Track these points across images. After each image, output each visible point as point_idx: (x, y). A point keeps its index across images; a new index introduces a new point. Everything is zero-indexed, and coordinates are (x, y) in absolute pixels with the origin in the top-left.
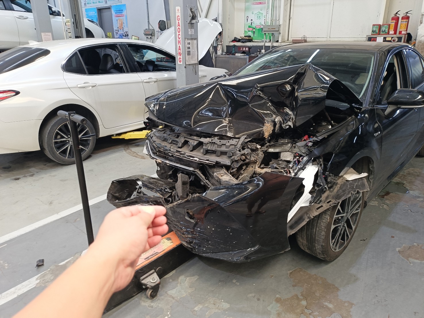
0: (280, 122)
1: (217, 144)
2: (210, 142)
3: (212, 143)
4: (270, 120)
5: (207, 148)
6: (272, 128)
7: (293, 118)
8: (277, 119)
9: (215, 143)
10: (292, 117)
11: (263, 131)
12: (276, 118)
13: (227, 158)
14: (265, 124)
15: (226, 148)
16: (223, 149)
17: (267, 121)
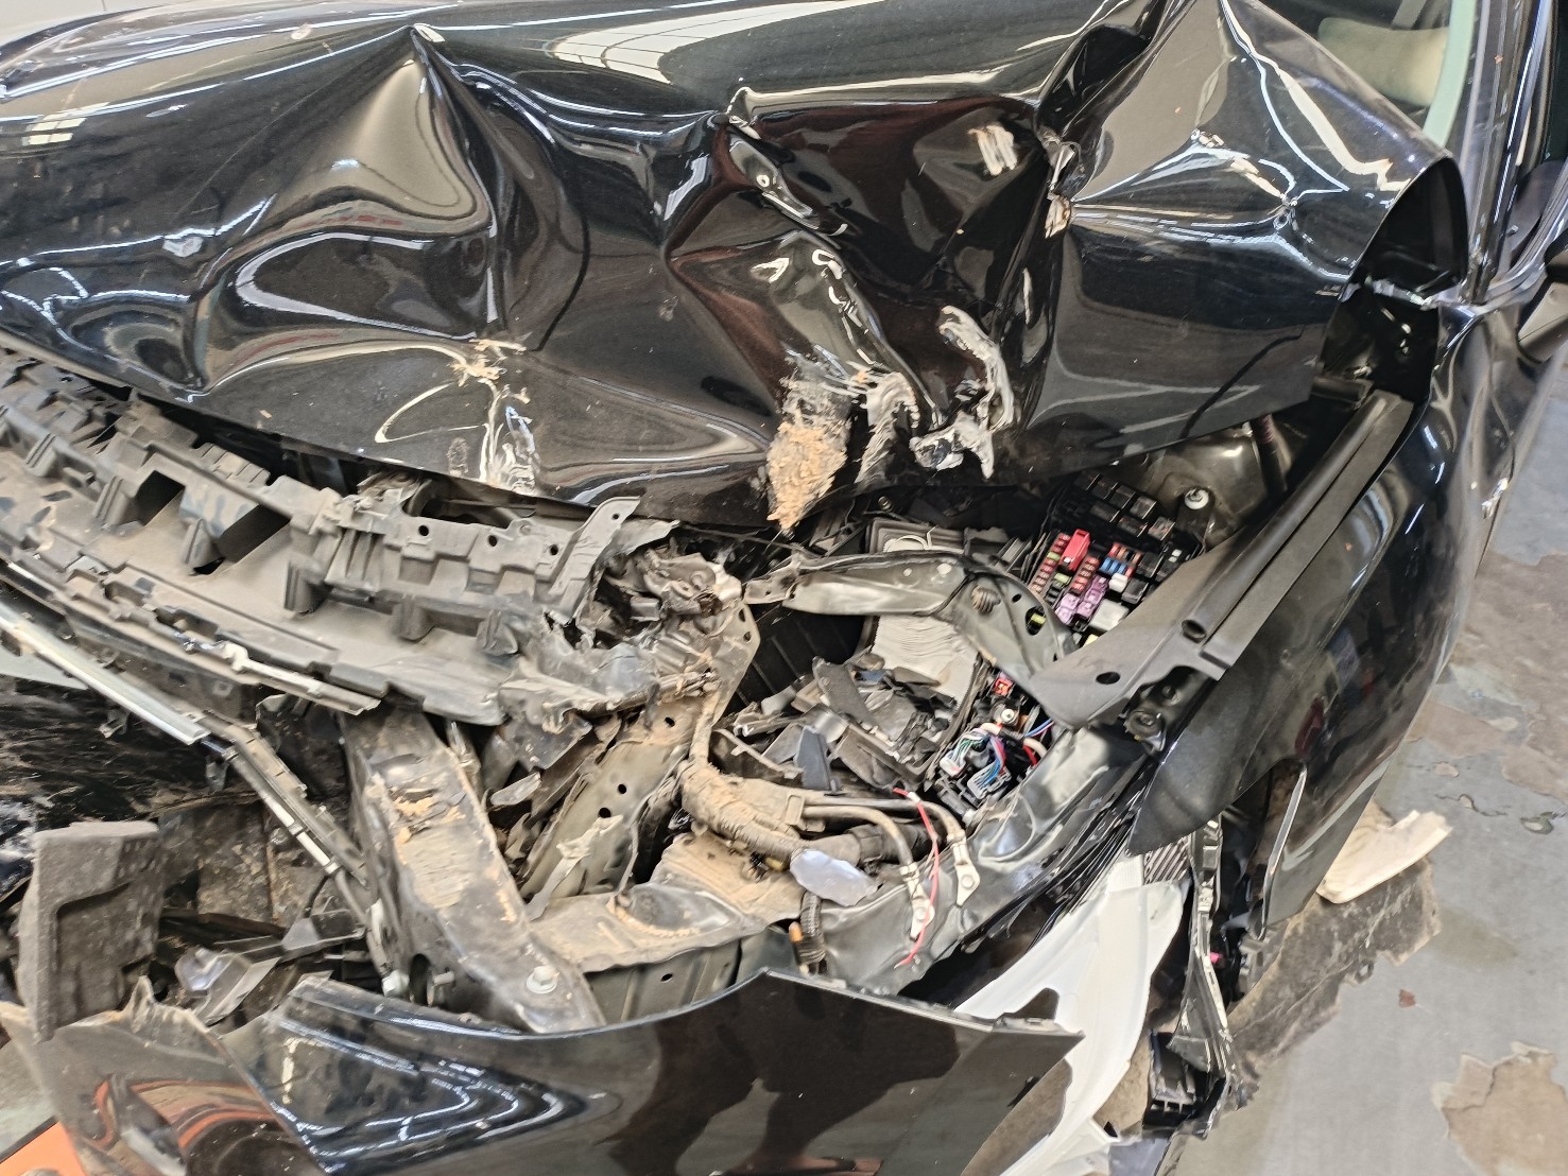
0: (902, 415)
1: (397, 549)
2: (344, 530)
3: (359, 534)
4: (826, 402)
5: (316, 568)
6: (839, 459)
7: (998, 395)
8: (879, 390)
9: (376, 537)
10: (990, 386)
11: (768, 480)
12: (873, 385)
13: (475, 665)
14: (784, 426)
15: (472, 585)
16: (448, 589)
17: (802, 403)
